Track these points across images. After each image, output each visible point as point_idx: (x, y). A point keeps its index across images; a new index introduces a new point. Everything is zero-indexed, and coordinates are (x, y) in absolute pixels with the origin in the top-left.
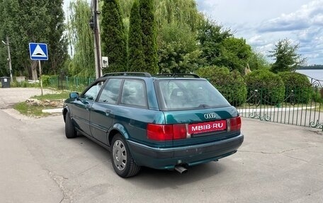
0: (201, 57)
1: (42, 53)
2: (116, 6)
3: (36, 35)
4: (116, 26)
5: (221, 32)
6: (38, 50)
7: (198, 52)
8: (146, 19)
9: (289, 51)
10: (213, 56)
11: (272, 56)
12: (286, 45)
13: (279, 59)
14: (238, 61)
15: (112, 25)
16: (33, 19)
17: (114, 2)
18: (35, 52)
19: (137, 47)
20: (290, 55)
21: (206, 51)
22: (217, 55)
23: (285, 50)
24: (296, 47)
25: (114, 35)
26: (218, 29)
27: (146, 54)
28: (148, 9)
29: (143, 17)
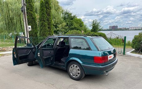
0: (66, 26)
2: (32, 1)
5: (72, 15)
7: (64, 24)
8: (48, 9)
9: (97, 24)
10: (70, 26)
11: (91, 26)
12: (96, 22)
13: (93, 27)
14: (80, 28)
15: (30, 11)
19: (44, 21)
20: (97, 26)
21: (67, 24)
22: (72, 25)
23: (95, 24)
24: (99, 23)
25: (31, 15)
26: (71, 14)
27: (49, 25)
28: (48, 4)
29: (46, 8)
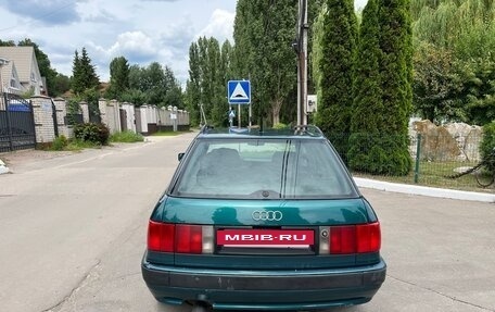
1: (244, 94)
2: (346, 10)
3: (282, 68)
4: (342, 43)
6: (239, 90)
8: (389, 24)
15: (337, 43)
16: (279, 46)
17: (343, 5)
18: (235, 94)
19: (367, 75)
25: (338, 59)
27: (385, 85)
28: (393, 6)
29: (383, 21)
